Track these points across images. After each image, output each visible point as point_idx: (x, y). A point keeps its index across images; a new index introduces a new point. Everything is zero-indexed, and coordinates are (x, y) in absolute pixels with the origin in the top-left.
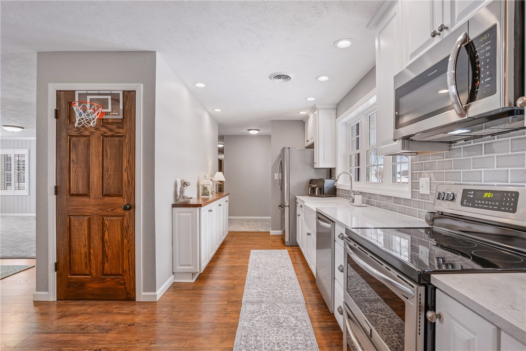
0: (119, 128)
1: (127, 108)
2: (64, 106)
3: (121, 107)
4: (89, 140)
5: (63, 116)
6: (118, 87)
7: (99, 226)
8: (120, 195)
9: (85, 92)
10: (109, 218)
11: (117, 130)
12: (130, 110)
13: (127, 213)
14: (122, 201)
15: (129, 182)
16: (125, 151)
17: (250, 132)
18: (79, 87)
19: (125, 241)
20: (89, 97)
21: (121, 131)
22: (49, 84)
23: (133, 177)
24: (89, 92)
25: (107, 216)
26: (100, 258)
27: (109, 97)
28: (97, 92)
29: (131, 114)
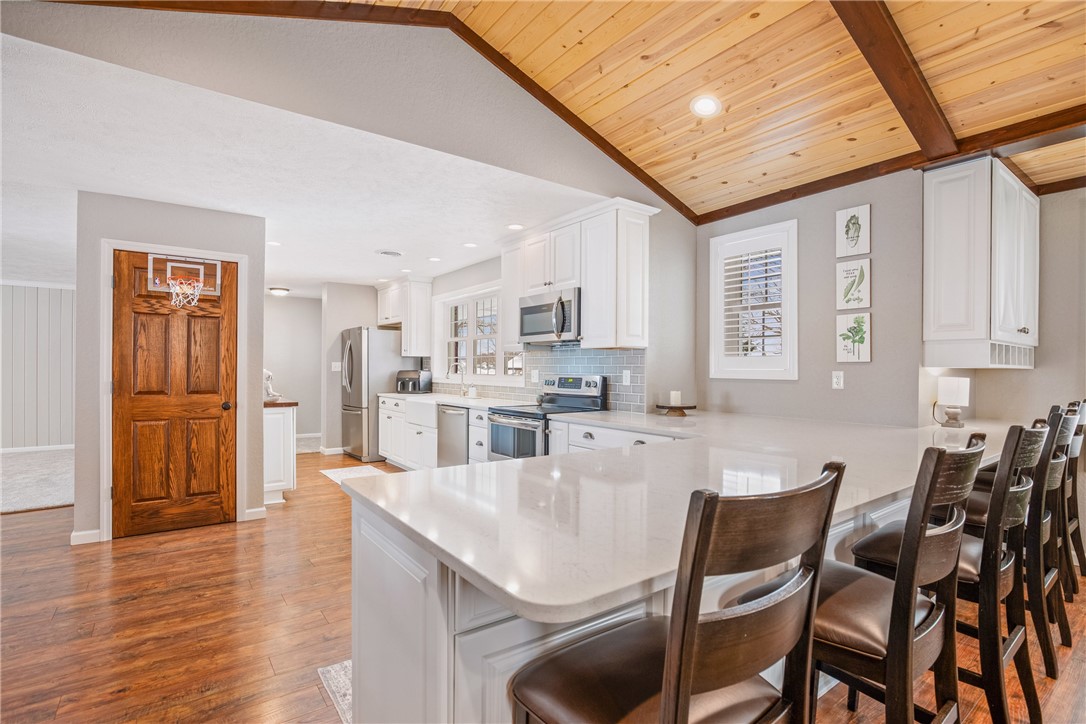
0: (214, 307)
1: (225, 283)
2: (126, 272)
3: (219, 281)
4: (167, 321)
5: (125, 286)
6: (216, 256)
7: (182, 432)
8: (214, 392)
9: (164, 257)
10: (197, 421)
11: (211, 310)
12: (230, 286)
13: (225, 414)
14: (218, 399)
15: (228, 375)
16: (223, 335)
17: (273, 291)
18: (155, 249)
19: (222, 449)
20: (169, 265)
21: (216, 310)
22: (103, 240)
23: (235, 369)
24: (169, 258)
25: (194, 419)
26: (183, 474)
27: (202, 268)
28: (183, 259)
29: (231, 292)
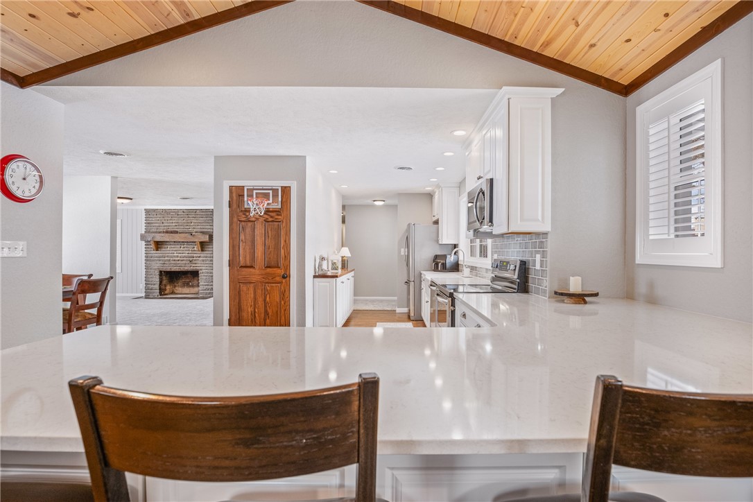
0: (278, 215)
1: (284, 200)
2: (235, 198)
3: (280, 199)
4: (255, 225)
5: (235, 206)
6: (278, 184)
7: (262, 290)
8: (278, 267)
9: (252, 187)
10: (270, 285)
11: (277, 217)
12: (286, 201)
13: (284, 281)
14: (281, 272)
15: (285, 257)
16: (283, 233)
17: (375, 202)
18: (247, 183)
19: (283, 302)
20: (255, 192)
21: (279, 217)
22: (224, 182)
23: (289, 253)
24: (255, 187)
25: (268, 283)
26: (263, 315)
27: (271, 192)
28: (261, 188)
29: (287, 205)
